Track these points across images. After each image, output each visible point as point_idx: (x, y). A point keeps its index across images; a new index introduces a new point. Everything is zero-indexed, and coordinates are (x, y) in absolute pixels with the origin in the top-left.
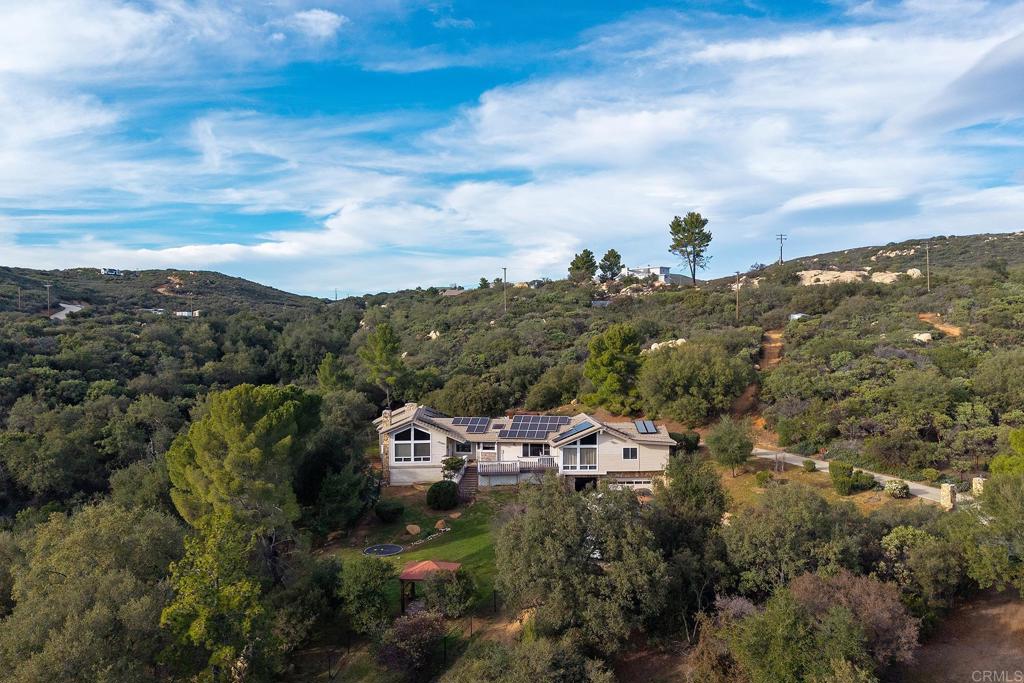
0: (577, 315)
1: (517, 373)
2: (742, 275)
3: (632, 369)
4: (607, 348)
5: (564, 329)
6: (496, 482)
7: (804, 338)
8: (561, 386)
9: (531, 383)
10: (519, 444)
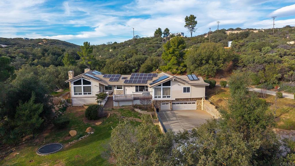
0: (157, 43)
1: (136, 60)
2: (207, 33)
3: (182, 55)
4: (171, 47)
5: (153, 47)
6: (122, 104)
7: (241, 46)
8: (153, 65)
9: (141, 64)
10: (134, 86)
